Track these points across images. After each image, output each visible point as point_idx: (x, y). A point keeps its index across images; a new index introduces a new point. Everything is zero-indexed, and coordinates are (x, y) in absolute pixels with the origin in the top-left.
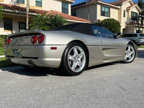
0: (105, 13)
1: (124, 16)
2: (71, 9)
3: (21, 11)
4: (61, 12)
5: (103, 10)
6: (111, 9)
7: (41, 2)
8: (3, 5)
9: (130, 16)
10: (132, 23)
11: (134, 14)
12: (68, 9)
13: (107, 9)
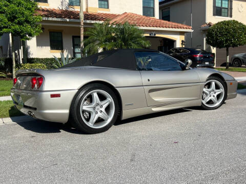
0: (223, 10)
2: (160, 8)
3: (74, 18)
4: (142, 14)
5: (218, 5)
6: (235, 2)
7: (108, 1)
8: (47, 11)
12: (153, 8)
13: (226, 2)
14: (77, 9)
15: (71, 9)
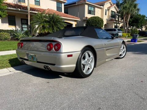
0: (92, 12)
1: (106, 15)
2: (64, 8)
3: (23, 9)
4: (56, 10)
5: (90, 9)
6: (96, 9)
7: (39, 2)
8: (7, 3)
9: (110, 14)
10: (111, 20)
11: (113, 12)
12: (61, 8)
13: (93, 8)
14: (23, 4)
15: (19, 4)
